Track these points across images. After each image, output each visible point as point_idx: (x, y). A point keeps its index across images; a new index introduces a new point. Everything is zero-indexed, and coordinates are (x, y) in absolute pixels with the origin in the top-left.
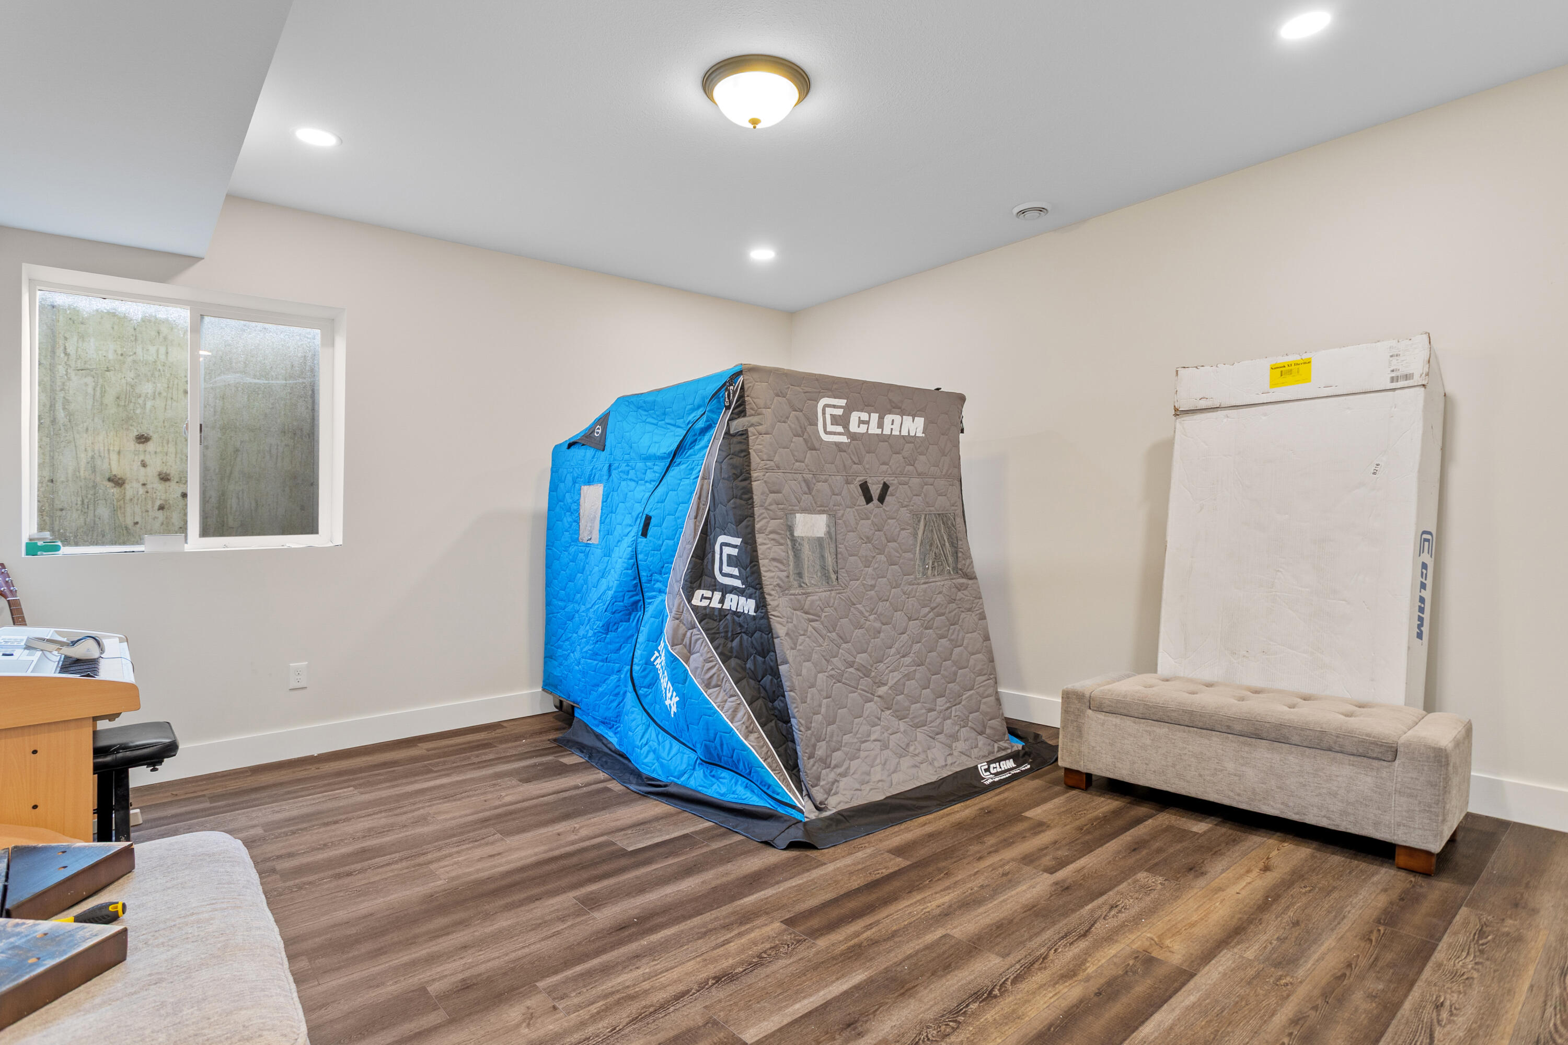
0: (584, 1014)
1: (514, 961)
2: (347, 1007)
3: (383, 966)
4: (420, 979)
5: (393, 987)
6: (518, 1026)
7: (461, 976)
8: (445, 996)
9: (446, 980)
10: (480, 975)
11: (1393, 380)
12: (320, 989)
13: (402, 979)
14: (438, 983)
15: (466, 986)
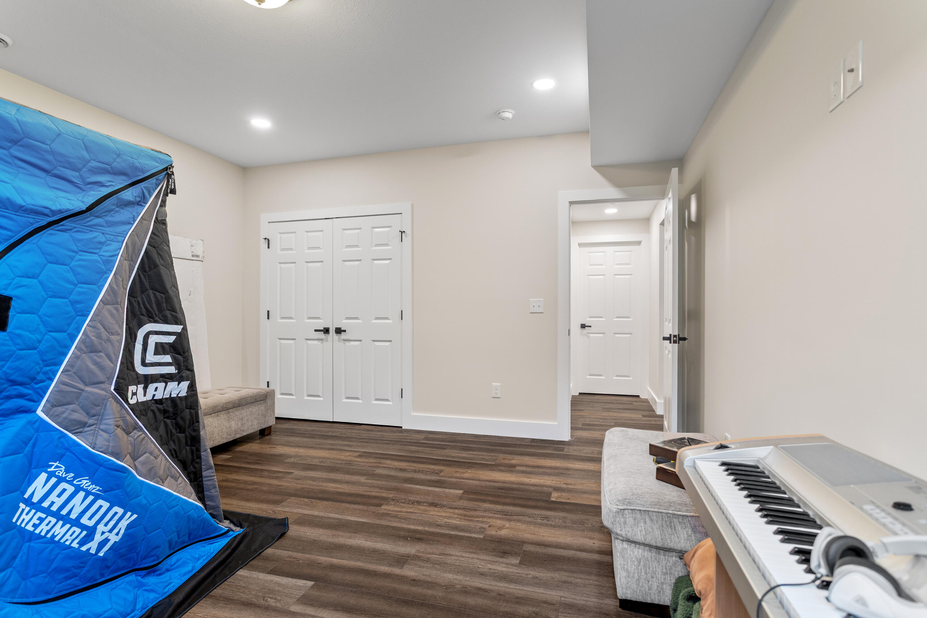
0: (485, 520)
1: (475, 553)
2: (556, 575)
3: (525, 589)
4: (517, 570)
5: (531, 572)
6: (507, 528)
7: (501, 560)
8: (517, 554)
9: (508, 562)
10: (494, 555)
11: (193, 256)
12: (561, 593)
13: (523, 575)
14: (513, 562)
15: (505, 554)
